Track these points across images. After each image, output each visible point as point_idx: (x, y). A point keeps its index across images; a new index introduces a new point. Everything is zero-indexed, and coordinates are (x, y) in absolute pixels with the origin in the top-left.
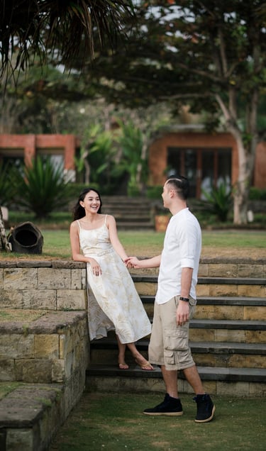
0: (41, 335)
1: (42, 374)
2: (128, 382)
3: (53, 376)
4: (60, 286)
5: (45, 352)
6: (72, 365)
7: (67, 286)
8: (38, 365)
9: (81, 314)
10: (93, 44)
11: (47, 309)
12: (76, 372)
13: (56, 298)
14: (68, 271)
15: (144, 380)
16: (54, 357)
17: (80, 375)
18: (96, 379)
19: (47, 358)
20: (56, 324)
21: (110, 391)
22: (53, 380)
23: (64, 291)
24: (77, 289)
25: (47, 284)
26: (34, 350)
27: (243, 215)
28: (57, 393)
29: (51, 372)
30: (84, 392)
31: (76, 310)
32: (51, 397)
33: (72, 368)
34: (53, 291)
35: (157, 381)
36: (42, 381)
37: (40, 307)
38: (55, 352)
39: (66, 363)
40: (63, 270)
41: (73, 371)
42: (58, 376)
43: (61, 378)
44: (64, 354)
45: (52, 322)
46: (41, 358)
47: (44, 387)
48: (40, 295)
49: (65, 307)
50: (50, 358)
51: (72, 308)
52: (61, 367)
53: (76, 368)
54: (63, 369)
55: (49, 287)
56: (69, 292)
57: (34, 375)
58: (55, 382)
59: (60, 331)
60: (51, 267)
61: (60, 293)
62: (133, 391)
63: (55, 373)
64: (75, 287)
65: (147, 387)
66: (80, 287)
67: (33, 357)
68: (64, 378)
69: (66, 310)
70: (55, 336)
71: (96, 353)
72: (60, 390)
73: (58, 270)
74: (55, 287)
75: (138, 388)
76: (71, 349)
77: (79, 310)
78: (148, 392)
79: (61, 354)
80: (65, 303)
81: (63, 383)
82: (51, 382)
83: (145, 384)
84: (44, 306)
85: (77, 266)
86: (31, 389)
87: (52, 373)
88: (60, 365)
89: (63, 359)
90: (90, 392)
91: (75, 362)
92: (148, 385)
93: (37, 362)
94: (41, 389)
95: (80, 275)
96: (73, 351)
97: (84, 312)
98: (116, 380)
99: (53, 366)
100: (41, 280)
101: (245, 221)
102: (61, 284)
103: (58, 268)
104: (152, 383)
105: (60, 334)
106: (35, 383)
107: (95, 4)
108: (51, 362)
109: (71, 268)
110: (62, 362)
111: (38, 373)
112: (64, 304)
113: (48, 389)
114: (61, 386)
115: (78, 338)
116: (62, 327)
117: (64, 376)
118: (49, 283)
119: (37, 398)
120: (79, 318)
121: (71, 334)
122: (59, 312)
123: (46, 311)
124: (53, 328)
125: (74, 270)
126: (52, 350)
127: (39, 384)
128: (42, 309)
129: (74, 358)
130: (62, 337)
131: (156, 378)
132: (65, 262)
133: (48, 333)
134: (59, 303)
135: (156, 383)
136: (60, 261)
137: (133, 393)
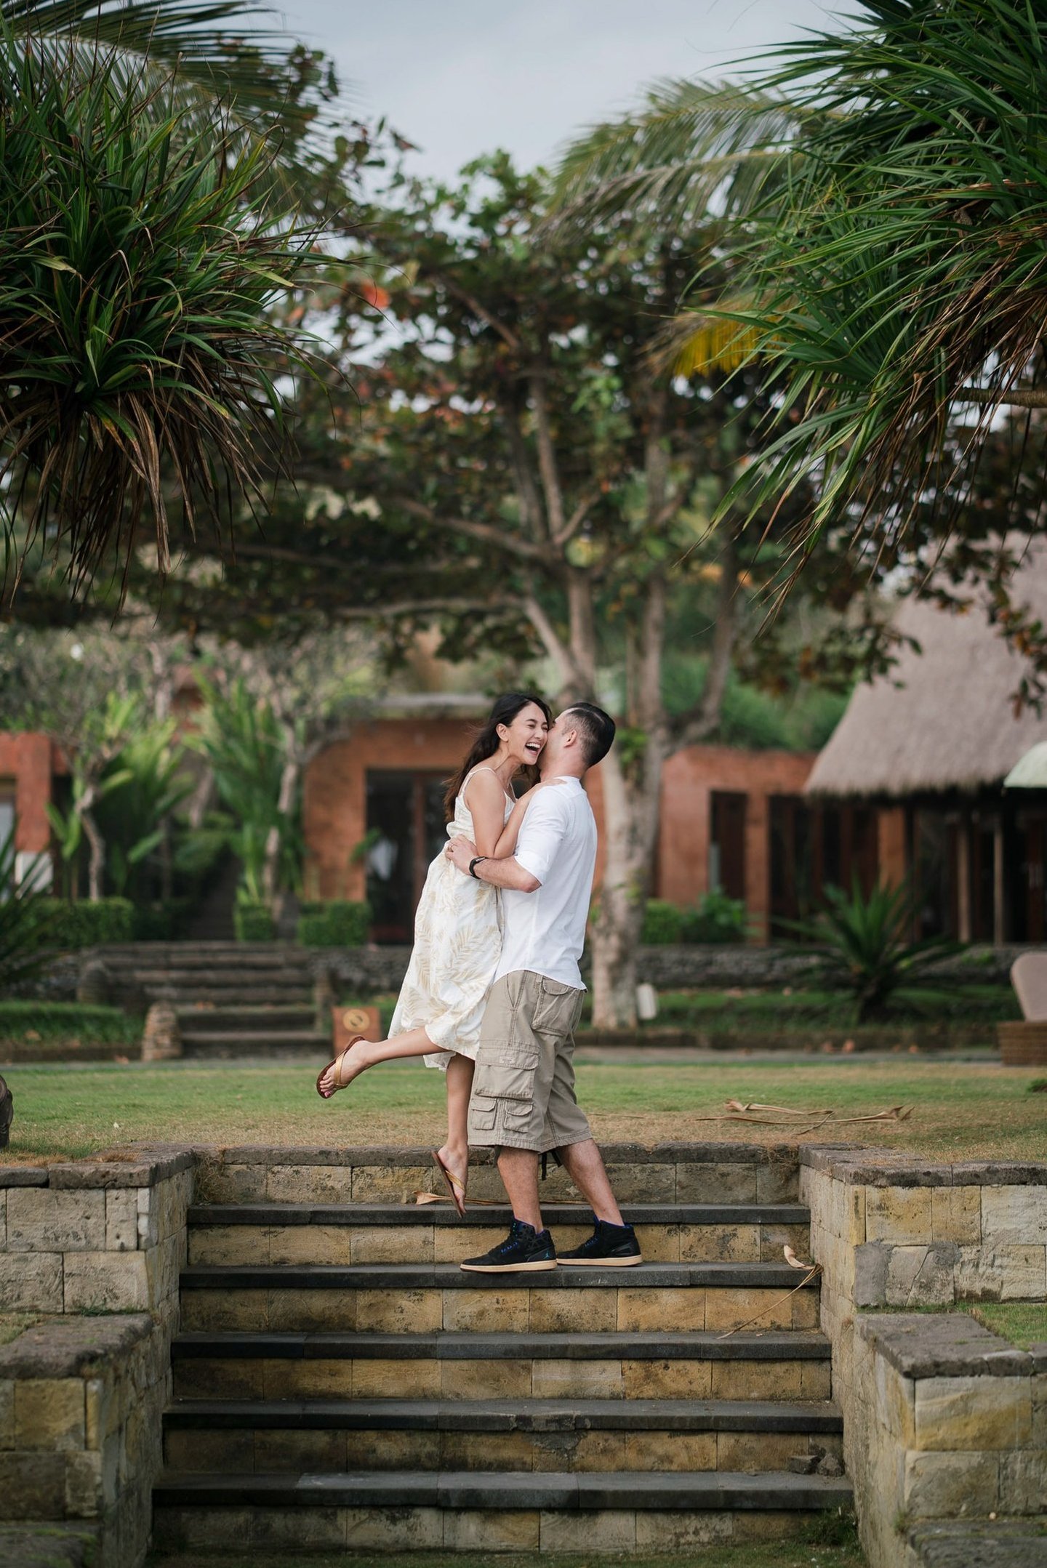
0: (33, 1383)
1: (38, 1494)
2: (280, 1522)
3: (68, 1499)
4: (72, 1242)
5: (46, 1430)
6: (118, 1471)
7: (95, 1242)
8: (25, 1467)
9: (139, 1322)
10: (165, 527)
11: (35, 1310)
12: (127, 1492)
13: (63, 1277)
14: (97, 1195)
15: (326, 1517)
16: (71, 1445)
17: (140, 1505)
18: (185, 1515)
19: (50, 1448)
20: (75, 1350)
21: (225, 1551)
22: (70, 1510)
23: (84, 1256)
24: (123, 1249)
25: (35, 1234)
26: (14, 1427)
27: (623, 998)
28: (85, 1543)
29: (61, 1489)
30: (149, 1554)
31: (120, 1312)
32: (70, 1553)
33: (118, 1480)
34: (51, 1259)
35: (363, 1515)
36: (38, 1513)
37: (15, 1305)
38: (74, 1430)
39: (105, 1460)
40: (80, 1195)
41: (122, 1489)
42: (83, 1499)
43: (93, 1504)
44: (99, 1436)
45: (61, 1345)
46: (34, 1448)
47: (47, 1531)
48: (13, 1268)
49: (88, 1304)
50: (59, 1449)
51: (111, 1305)
52: (91, 1474)
53: (129, 1480)
54: (98, 1479)
55: (40, 1244)
56: (101, 1260)
57: (14, 1496)
58: (76, 1517)
59: (87, 1369)
60: (45, 1185)
61: (72, 1263)
62: (294, 1548)
63: (74, 1490)
64: (117, 1243)
65: (333, 1536)
66: (131, 1243)
67: (12, 1444)
68: (100, 1506)
69: (94, 1313)
70: (75, 1384)
71: (179, 1441)
72: (93, 1536)
73: (66, 1194)
74: (55, 1245)
75: (310, 1538)
76: (116, 1423)
77: (131, 1312)
78: (339, 1549)
79: (92, 1434)
80: (90, 1290)
81: (99, 1518)
82: (65, 1516)
83: (330, 1528)
84: (26, 1301)
85: (122, 1180)
86: (11, 1534)
87: (68, 1490)
88: (89, 1466)
89: (96, 1449)
90: (166, 1554)
91: (124, 1462)
92: (338, 1529)
93: (23, 1459)
94: (39, 1535)
95: (131, 1208)
96: (120, 1429)
97: (145, 1317)
98: (242, 1518)
99: (67, 1470)
100: (16, 1223)
101: (630, 1019)
102: (76, 1236)
103: (68, 1187)
104: (351, 1523)
105: (87, 1379)
106: (18, 1519)
107: (168, 408)
108: (64, 1460)
109: (105, 1188)
110: (95, 1459)
111: (27, 1491)
112: (86, 1296)
113: (60, 1533)
114: (95, 1527)
115: (132, 1395)
116: (92, 1358)
117: (101, 1498)
118: (40, 1234)
119: (33, 1556)
120: (135, 1334)
121: (117, 1378)
122: (73, 1320)
123: (33, 1317)
124: (67, 1361)
125: (113, 1193)
126: (64, 1425)
127: (29, 1523)
128: (20, 1310)
129: (123, 1451)
130: (94, 1386)
131: (360, 1507)
132: (88, 1170)
133: (53, 1377)
134: (71, 1291)
135: (362, 1522)
136: (68, 1166)
137: (293, 1554)
